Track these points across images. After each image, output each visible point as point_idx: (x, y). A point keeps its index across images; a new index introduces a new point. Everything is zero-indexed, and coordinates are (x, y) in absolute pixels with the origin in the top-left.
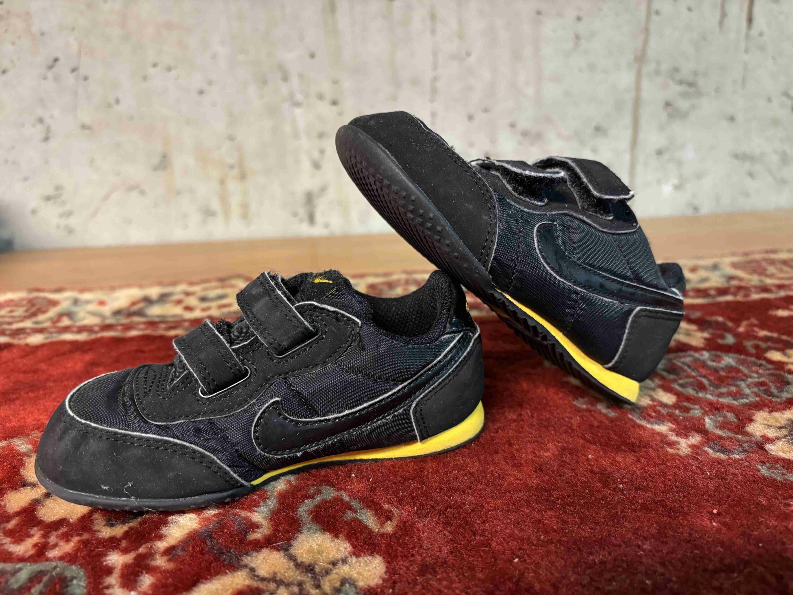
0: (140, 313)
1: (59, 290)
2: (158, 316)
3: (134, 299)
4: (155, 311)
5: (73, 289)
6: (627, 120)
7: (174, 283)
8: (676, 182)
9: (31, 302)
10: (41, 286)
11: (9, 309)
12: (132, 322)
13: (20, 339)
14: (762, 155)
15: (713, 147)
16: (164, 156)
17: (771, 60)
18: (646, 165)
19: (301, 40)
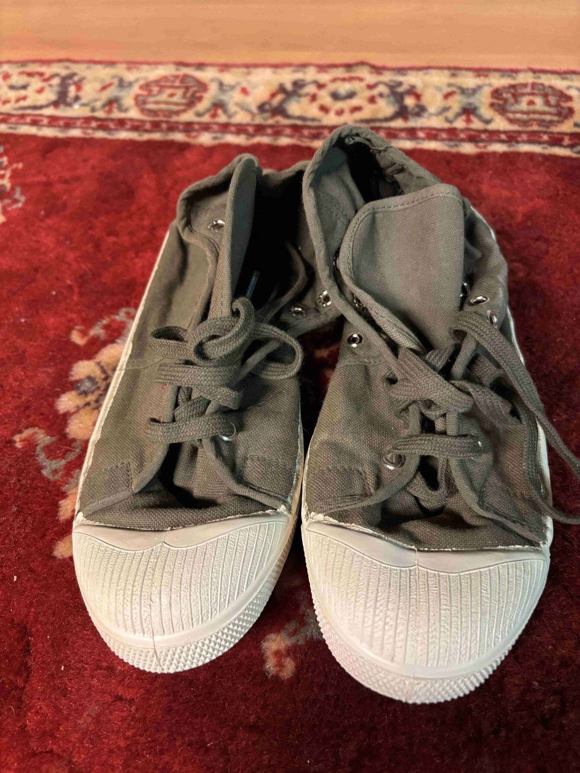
0: (280, 111)
2: (299, 118)
3: (273, 89)
4: (294, 109)
5: (213, 66)
7: (303, 66)
9: (184, 83)
10: (186, 59)
11: (169, 91)
12: (277, 122)
13: (195, 137)
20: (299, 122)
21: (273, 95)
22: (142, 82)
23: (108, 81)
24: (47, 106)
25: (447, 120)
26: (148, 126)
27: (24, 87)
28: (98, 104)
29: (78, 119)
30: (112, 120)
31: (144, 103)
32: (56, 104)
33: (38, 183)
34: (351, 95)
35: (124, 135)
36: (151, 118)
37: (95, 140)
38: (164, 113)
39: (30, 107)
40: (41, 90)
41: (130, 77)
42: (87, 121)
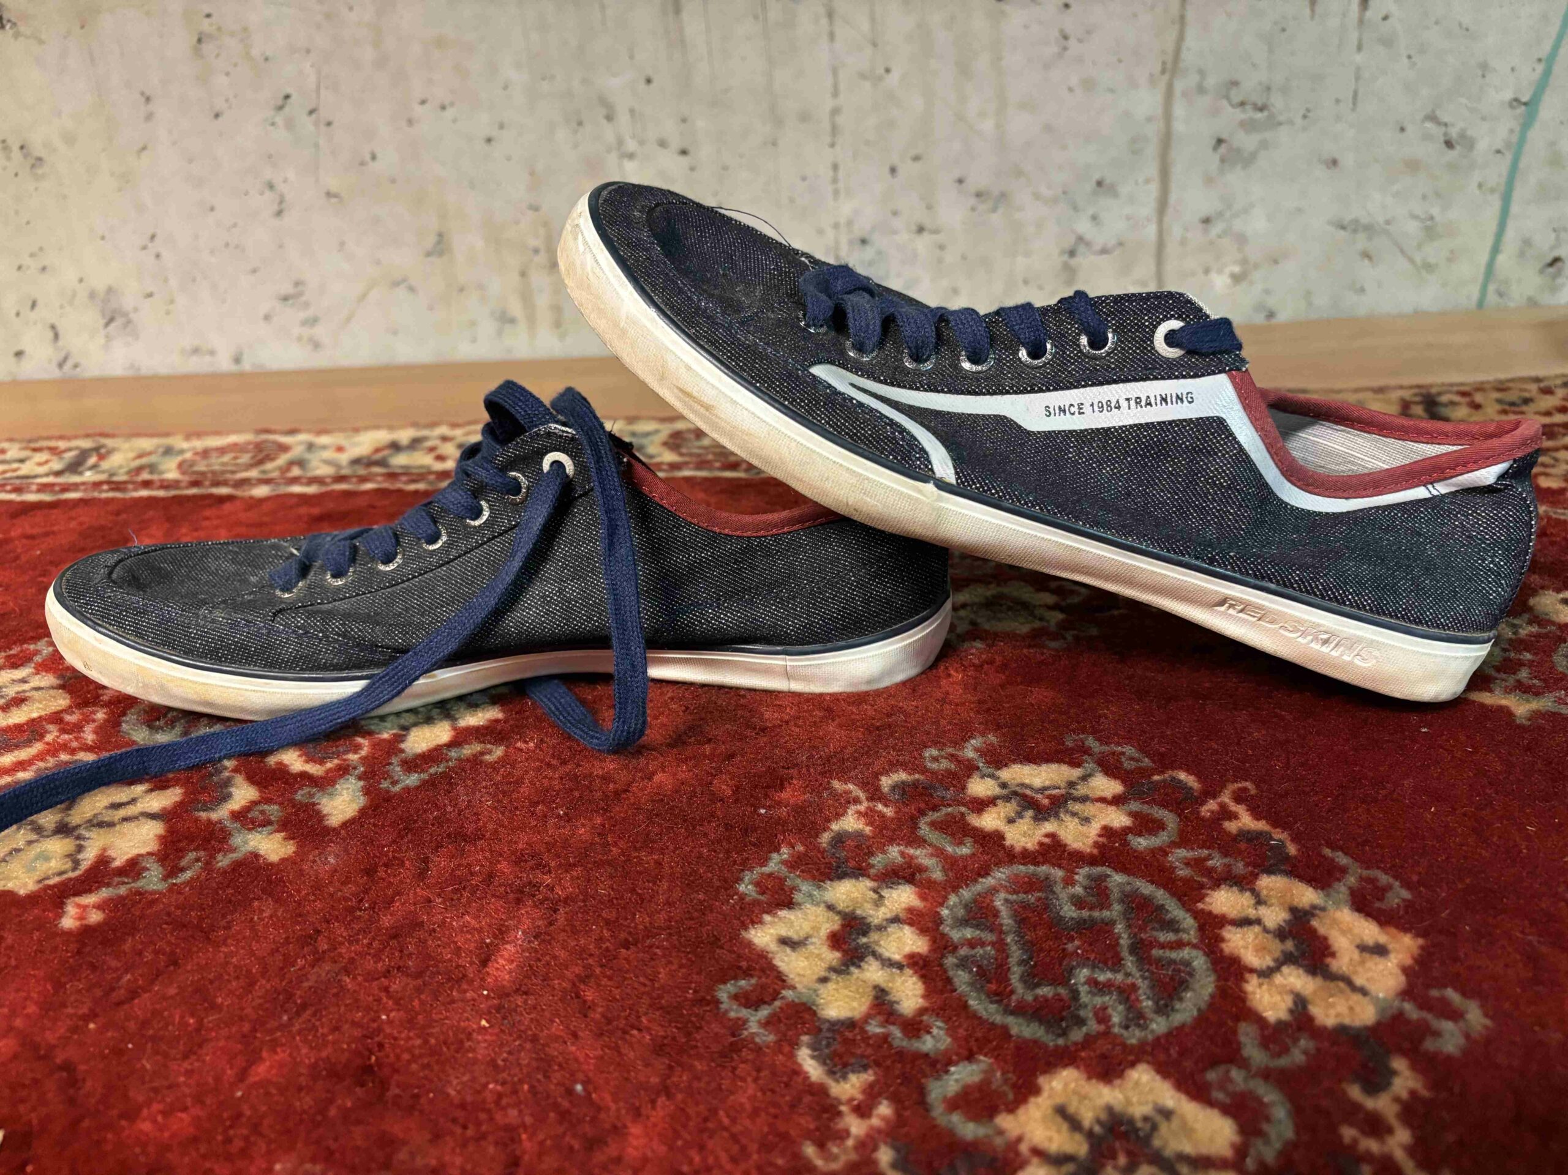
0: (382, 463)
1: (292, 432)
2: (402, 467)
4: (400, 460)
5: (309, 431)
6: (1152, 169)
7: (433, 425)
8: (1237, 269)
9: (259, 447)
10: (273, 427)
11: (233, 455)
12: (370, 473)
13: (246, 490)
14: (1388, 222)
15: (1299, 210)
16: (440, 235)
17: (1406, 60)
18: (1183, 242)
19: (632, 57)
20: (399, 471)
21: (377, 450)
22: (197, 450)
23: (148, 449)
24: (47, 475)
26: (184, 484)
28: (122, 471)
29: (83, 484)
30: (133, 483)
31: (191, 465)
32: (58, 474)
35: (144, 493)
36: (194, 478)
37: (100, 500)
38: (214, 473)
39: (18, 477)
40: (47, 462)
41: (185, 445)
42: (97, 485)
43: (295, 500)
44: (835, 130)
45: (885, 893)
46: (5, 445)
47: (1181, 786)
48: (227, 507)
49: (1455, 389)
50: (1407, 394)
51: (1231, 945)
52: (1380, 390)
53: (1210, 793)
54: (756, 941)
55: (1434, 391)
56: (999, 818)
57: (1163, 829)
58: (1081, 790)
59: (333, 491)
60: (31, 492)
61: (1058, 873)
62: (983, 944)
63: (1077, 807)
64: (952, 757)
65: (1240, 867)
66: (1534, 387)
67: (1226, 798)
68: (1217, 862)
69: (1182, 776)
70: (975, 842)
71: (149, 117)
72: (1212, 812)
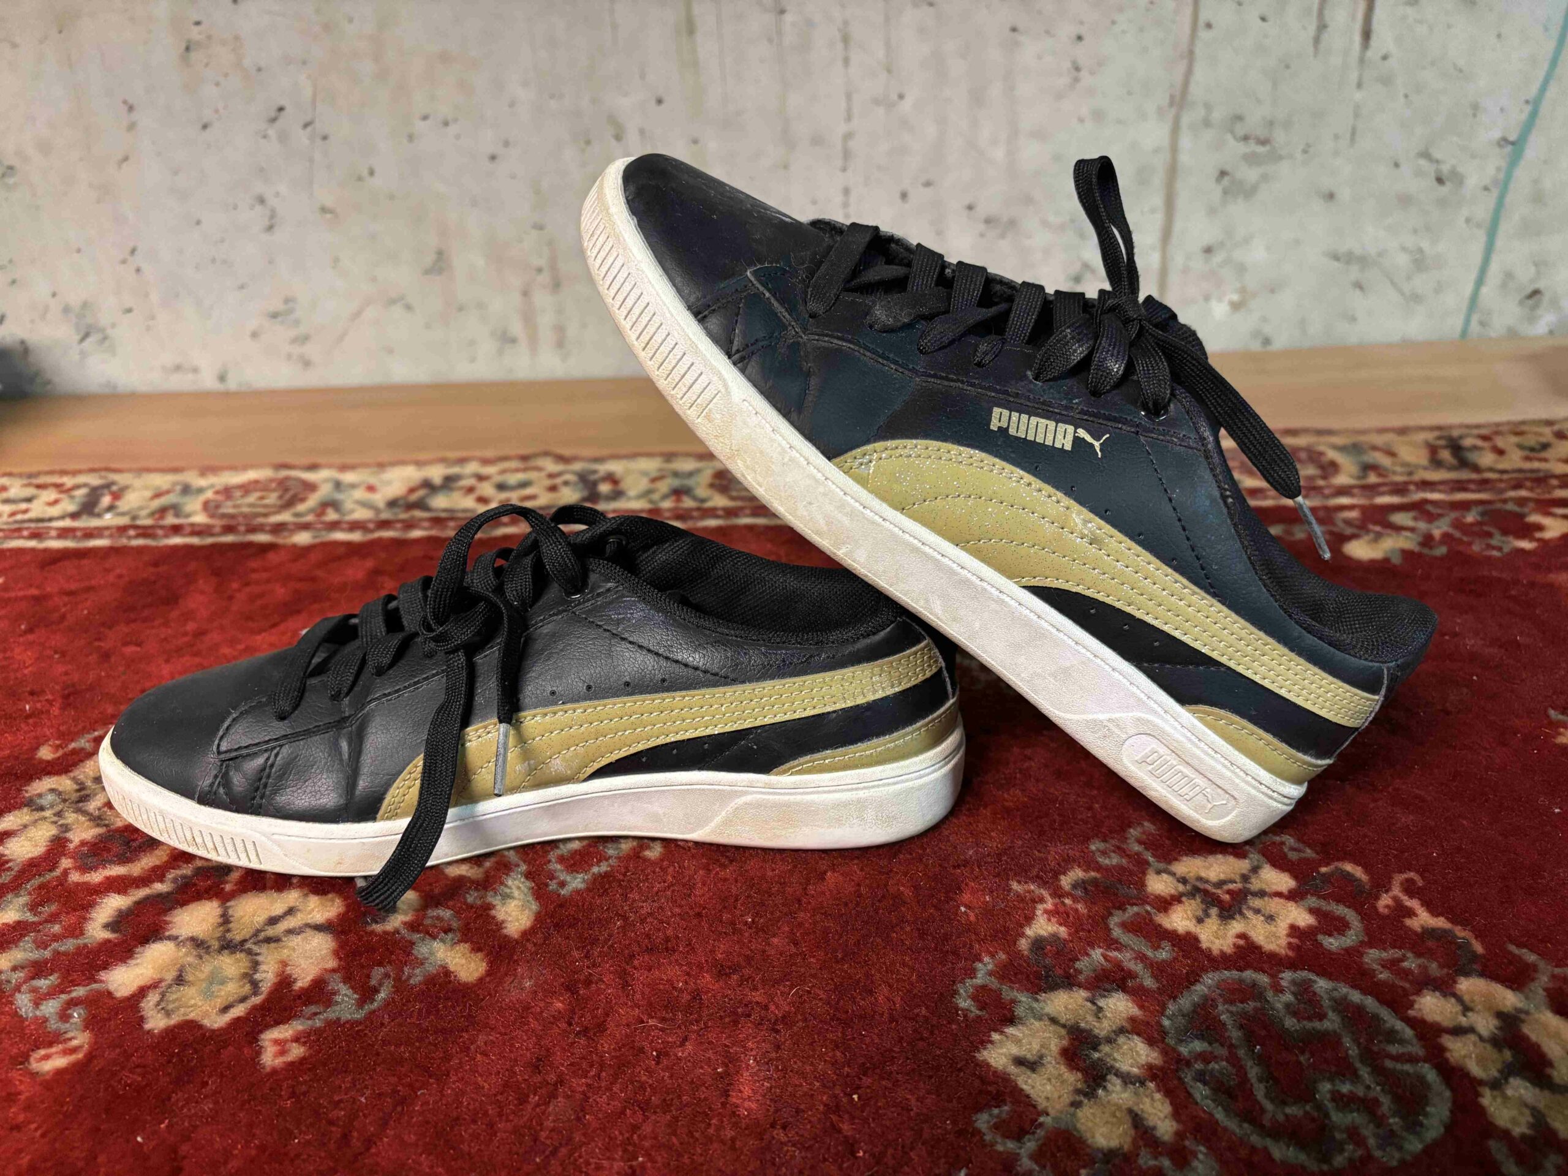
0: (421, 505)
1: (313, 467)
2: (445, 510)
3: (412, 484)
4: (440, 502)
5: (330, 466)
6: (1157, 199)
7: (462, 461)
8: (1235, 297)
9: (283, 485)
10: (292, 461)
11: (258, 494)
12: (413, 518)
13: (285, 538)
14: (1380, 254)
15: (1297, 242)
16: (440, 253)
17: (1402, 100)
18: (1186, 270)
19: (643, 76)
20: (443, 515)
21: (412, 490)
22: (218, 488)
23: (165, 487)
24: (61, 518)
25: (651, 502)
26: (217, 530)
27: (29, 500)
28: (144, 513)
29: (107, 528)
30: (162, 527)
31: (218, 507)
32: (74, 516)
33: (25, 597)
34: (524, 485)
35: (177, 540)
36: (224, 522)
37: (132, 548)
38: (245, 516)
39: (31, 521)
40: (56, 502)
41: (202, 482)
42: (122, 530)
43: (342, 550)
44: (847, 154)
45: (1101, 1003)
46: (4, 481)
47: (1348, 877)
48: (272, 557)
49: (1475, 432)
50: (1430, 436)
51: (1456, 1055)
52: (1403, 431)
53: (1381, 884)
54: (992, 1062)
55: (1455, 433)
56: (1188, 919)
57: (1350, 928)
58: (1255, 885)
59: (380, 541)
60: (52, 538)
61: (1263, 979)
62: (1213, 1058)
63: (1257, 903)
64: (1120, 850)
65: (1434, 969)
66: (1547, 431)
67: (1396, 891)
68: (1411, 963)
69: (1349, 867)
70: (1173, 945)
71: (132, 127)
72: (1387, 906)
